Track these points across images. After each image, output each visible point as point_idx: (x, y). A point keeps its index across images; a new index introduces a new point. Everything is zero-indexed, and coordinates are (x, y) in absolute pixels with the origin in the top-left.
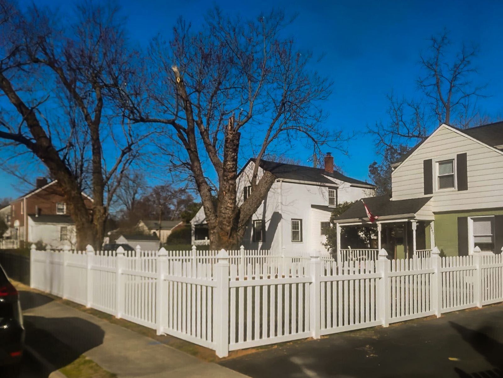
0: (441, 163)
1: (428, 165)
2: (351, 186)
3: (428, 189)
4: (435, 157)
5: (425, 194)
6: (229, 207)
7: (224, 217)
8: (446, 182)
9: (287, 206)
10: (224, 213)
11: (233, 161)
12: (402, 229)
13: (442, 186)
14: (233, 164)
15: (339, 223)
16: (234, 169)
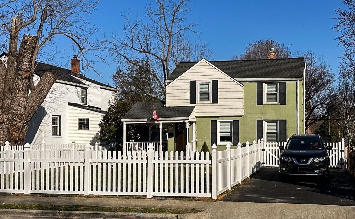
0: (202, 84)
1: (193, 84)
2: (101, 88)
3: (193, 100)
4: (198, 80)
5: (190, 103)
6: (22, 104)
7: (16, 113)
8: (204, 97)
9: (50, 102)
10: (15, 110)
11: (29, 62)
12: (173, 127)
13: (201, 99)
14: (29, 65)
15: (125, 122)
16: (29, 70)
